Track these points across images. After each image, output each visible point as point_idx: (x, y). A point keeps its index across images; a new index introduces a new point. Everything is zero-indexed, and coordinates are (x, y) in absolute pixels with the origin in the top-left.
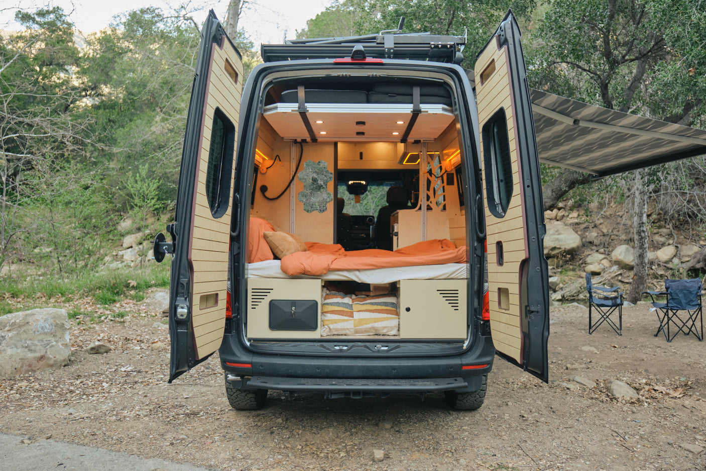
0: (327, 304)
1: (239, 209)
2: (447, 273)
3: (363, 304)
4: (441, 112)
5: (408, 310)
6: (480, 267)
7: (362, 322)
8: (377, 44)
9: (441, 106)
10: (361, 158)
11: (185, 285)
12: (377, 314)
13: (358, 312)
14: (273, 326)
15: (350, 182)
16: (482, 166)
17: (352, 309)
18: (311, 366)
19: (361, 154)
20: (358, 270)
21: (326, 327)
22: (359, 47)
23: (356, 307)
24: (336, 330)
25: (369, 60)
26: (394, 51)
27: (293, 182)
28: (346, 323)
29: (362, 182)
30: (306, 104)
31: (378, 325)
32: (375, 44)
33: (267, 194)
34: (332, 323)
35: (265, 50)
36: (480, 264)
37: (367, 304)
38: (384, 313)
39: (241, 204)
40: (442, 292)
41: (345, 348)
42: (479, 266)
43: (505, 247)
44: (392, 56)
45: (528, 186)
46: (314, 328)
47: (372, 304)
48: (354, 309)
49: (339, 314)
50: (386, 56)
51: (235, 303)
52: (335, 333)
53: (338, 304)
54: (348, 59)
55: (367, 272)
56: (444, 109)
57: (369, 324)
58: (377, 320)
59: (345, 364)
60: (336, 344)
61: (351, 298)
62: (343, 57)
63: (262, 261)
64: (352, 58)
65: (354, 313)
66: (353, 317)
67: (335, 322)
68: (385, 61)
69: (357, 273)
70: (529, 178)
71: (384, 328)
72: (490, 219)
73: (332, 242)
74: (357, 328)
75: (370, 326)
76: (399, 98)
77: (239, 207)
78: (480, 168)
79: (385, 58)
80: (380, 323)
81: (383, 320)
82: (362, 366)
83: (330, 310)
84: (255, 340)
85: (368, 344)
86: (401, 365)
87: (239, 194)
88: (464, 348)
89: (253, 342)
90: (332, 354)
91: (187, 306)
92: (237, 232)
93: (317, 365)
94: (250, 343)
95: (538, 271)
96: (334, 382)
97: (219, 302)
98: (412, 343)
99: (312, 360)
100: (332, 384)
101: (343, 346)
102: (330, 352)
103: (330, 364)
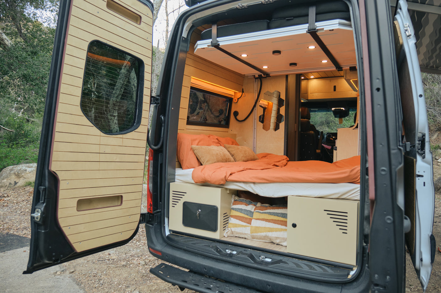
0: (233, 209)
1: (163, 128)
2: (338, 193)
3: (263, 213)
4: (337, 27)
5: (294, 226)
7: (257, 229)
9: (337, 21)
10: (335, 90)
11: (41, 192)
12: (272, 224)
13: (256, 219)
15: (333, 109)
17: (252, 217)
18: (200, 265)
19: (335, 87)
20: (254, 183)
21: (229, 229)
23: (256, 215)
24: (237, 233)
27: (255, 108)
28: (244, 228)
29: (342, 108)
30: (218, 39)
31: (273, 235)
33: (238, 117)
34: (233, 227)
37: (265, 213)
38: (279, 224)
39: (164, 123)
40: (329, 212)
41: (235, 253)
46: (214, 229)
47: (270, 214)
48: (254, 217)
49: (239, 220)
52: (237, 236)
53: (240, 210)
55: (261, 185)
56: (340, 24)
57: (263, 232)
58: (271, 230)
59: (226, 270)
61: (255, 205)
63: (189, 169)
65: (253, 220)
66: (251, 224)
67: (236, 226)
69: (252, 185)
71: (277, 238)
73: (282, 154)
74: (253, 234)
75: (263, 234)
76: (296, 20)
77: (163, 126)
80: (274, 233)
81: (276, 230)
83: (234, 215)
84: (174, 232)
85: (254, 253)
86: (275, 282)
87: (164, 116)
88: (350, 277)
89: (172, 233)
90: (219, 257)
91: (41, 210)
92: (159, 146)
93: (204, 265)
94: (169, 233)
95: (389, 221)
96: (211, 286)
97: (123, 202)
98: (297, 259)
99: (203, 259)
100: (208, 287)
101: (233, 251)
102: (218, 254)
103: (214, 267)
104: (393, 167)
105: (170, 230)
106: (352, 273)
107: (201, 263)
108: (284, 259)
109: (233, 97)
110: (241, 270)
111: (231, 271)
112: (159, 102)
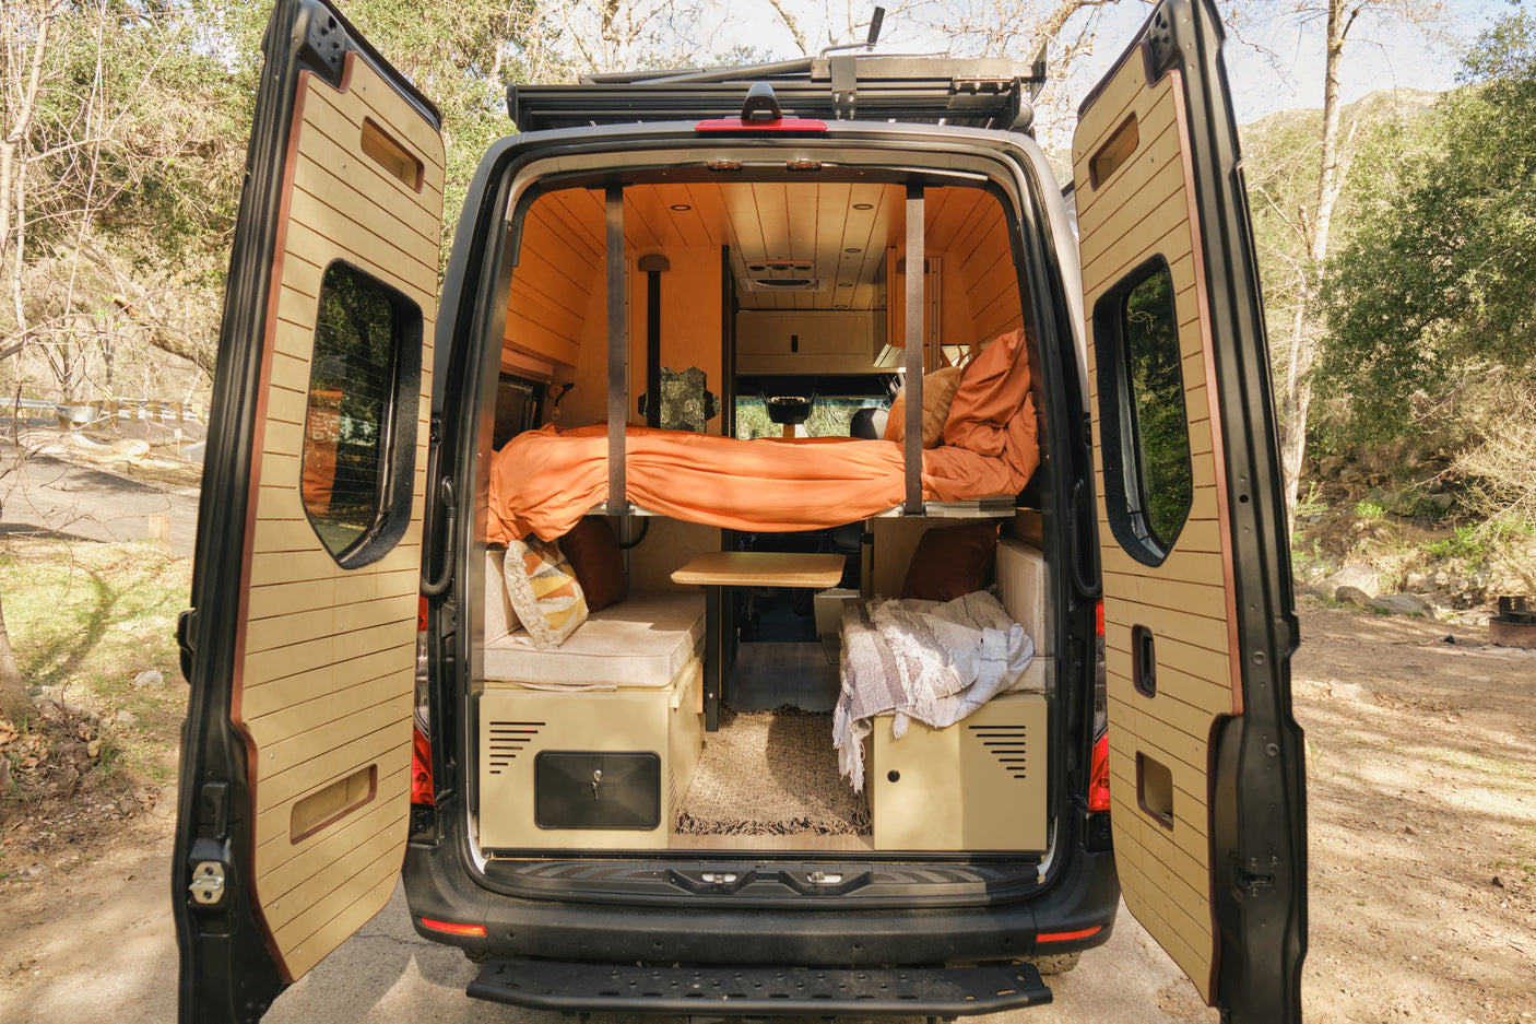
1: (451, 521)
5: (895, 777)
6: (1083, 667)
8: (814, 81)
10: (794, 348)
11: (218, 803)
14: (546, 817)
16: (1092, 406)
18: (640, 935)
19: (795, 339)
22: (766, 88)
25: (790, 121)
26: (857, 99)
32: (807, 84)
35: (522, 101)
36: (1083, 659)
39: (457, 505)
40: (984, 731)
41: (730, 879)
42: (1078, 663)
43: (1161, 649)
44: (852, 112)
45: (1244, 499)
46: (651, 820)
50: (838, 112)
51: (448, 761)
54: (733, 122)
59: (726, 931)
60: (706, 864)
62: (722, 117)
64: (745, 118)
68: (831, 126)
70: (1247, 475)
72: (1112, 557)
77: (452, 514)
78: (1086, 410)
79: (834, 118)
82: (772, 936)
84: (499, 852)
85: (789, 867)
86: (875, 933)
87: (451, 479)
88: (1042, 879)
89: (492, 858)
90: (694, 900)
91: (224, 865)
92: (444, 582)
93: (656, 934)
94: (486, 861)
95: (1272, 754)
96: (696, 986)
97: (380, 786)
98: (902, 863)
99: (643, 917)
100: (690, 992)
101: (724, 873)
102: (690, 893)
103: (687, 931)
104: (1279, 651)
105: (485, 851)
106: (1043, 868)
107: (643, 929)
108: (876, 868)
109: (549, 382)
110: (771, 922)
111: (743, 932)
112: (441, 436)
